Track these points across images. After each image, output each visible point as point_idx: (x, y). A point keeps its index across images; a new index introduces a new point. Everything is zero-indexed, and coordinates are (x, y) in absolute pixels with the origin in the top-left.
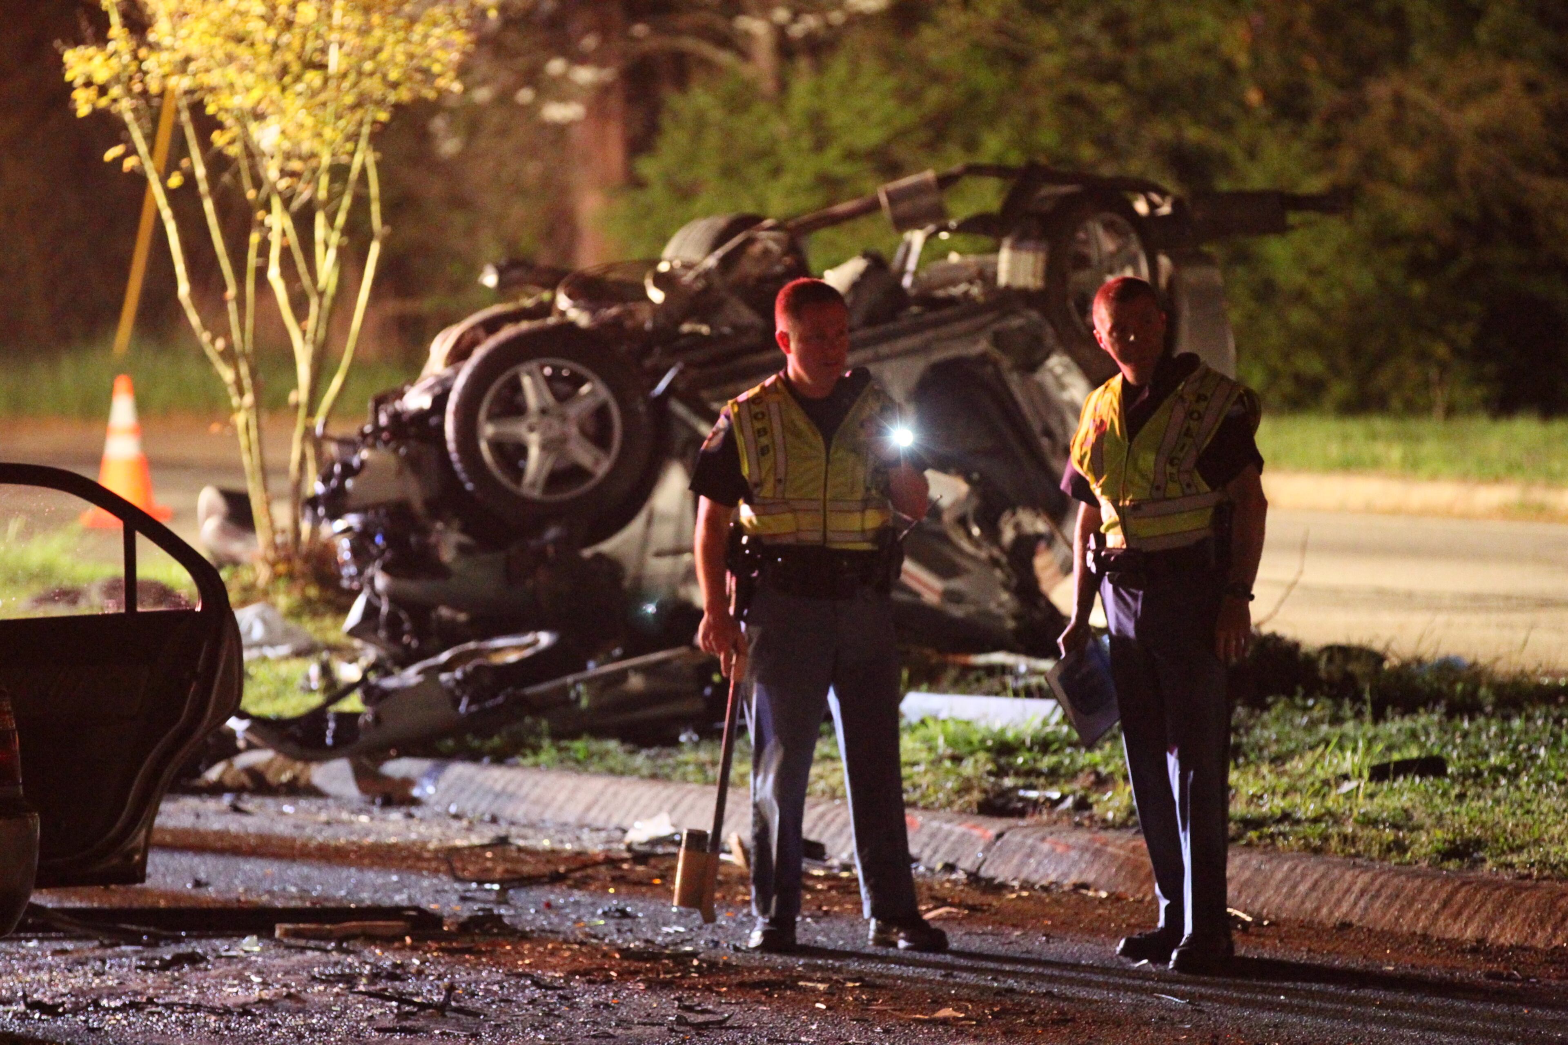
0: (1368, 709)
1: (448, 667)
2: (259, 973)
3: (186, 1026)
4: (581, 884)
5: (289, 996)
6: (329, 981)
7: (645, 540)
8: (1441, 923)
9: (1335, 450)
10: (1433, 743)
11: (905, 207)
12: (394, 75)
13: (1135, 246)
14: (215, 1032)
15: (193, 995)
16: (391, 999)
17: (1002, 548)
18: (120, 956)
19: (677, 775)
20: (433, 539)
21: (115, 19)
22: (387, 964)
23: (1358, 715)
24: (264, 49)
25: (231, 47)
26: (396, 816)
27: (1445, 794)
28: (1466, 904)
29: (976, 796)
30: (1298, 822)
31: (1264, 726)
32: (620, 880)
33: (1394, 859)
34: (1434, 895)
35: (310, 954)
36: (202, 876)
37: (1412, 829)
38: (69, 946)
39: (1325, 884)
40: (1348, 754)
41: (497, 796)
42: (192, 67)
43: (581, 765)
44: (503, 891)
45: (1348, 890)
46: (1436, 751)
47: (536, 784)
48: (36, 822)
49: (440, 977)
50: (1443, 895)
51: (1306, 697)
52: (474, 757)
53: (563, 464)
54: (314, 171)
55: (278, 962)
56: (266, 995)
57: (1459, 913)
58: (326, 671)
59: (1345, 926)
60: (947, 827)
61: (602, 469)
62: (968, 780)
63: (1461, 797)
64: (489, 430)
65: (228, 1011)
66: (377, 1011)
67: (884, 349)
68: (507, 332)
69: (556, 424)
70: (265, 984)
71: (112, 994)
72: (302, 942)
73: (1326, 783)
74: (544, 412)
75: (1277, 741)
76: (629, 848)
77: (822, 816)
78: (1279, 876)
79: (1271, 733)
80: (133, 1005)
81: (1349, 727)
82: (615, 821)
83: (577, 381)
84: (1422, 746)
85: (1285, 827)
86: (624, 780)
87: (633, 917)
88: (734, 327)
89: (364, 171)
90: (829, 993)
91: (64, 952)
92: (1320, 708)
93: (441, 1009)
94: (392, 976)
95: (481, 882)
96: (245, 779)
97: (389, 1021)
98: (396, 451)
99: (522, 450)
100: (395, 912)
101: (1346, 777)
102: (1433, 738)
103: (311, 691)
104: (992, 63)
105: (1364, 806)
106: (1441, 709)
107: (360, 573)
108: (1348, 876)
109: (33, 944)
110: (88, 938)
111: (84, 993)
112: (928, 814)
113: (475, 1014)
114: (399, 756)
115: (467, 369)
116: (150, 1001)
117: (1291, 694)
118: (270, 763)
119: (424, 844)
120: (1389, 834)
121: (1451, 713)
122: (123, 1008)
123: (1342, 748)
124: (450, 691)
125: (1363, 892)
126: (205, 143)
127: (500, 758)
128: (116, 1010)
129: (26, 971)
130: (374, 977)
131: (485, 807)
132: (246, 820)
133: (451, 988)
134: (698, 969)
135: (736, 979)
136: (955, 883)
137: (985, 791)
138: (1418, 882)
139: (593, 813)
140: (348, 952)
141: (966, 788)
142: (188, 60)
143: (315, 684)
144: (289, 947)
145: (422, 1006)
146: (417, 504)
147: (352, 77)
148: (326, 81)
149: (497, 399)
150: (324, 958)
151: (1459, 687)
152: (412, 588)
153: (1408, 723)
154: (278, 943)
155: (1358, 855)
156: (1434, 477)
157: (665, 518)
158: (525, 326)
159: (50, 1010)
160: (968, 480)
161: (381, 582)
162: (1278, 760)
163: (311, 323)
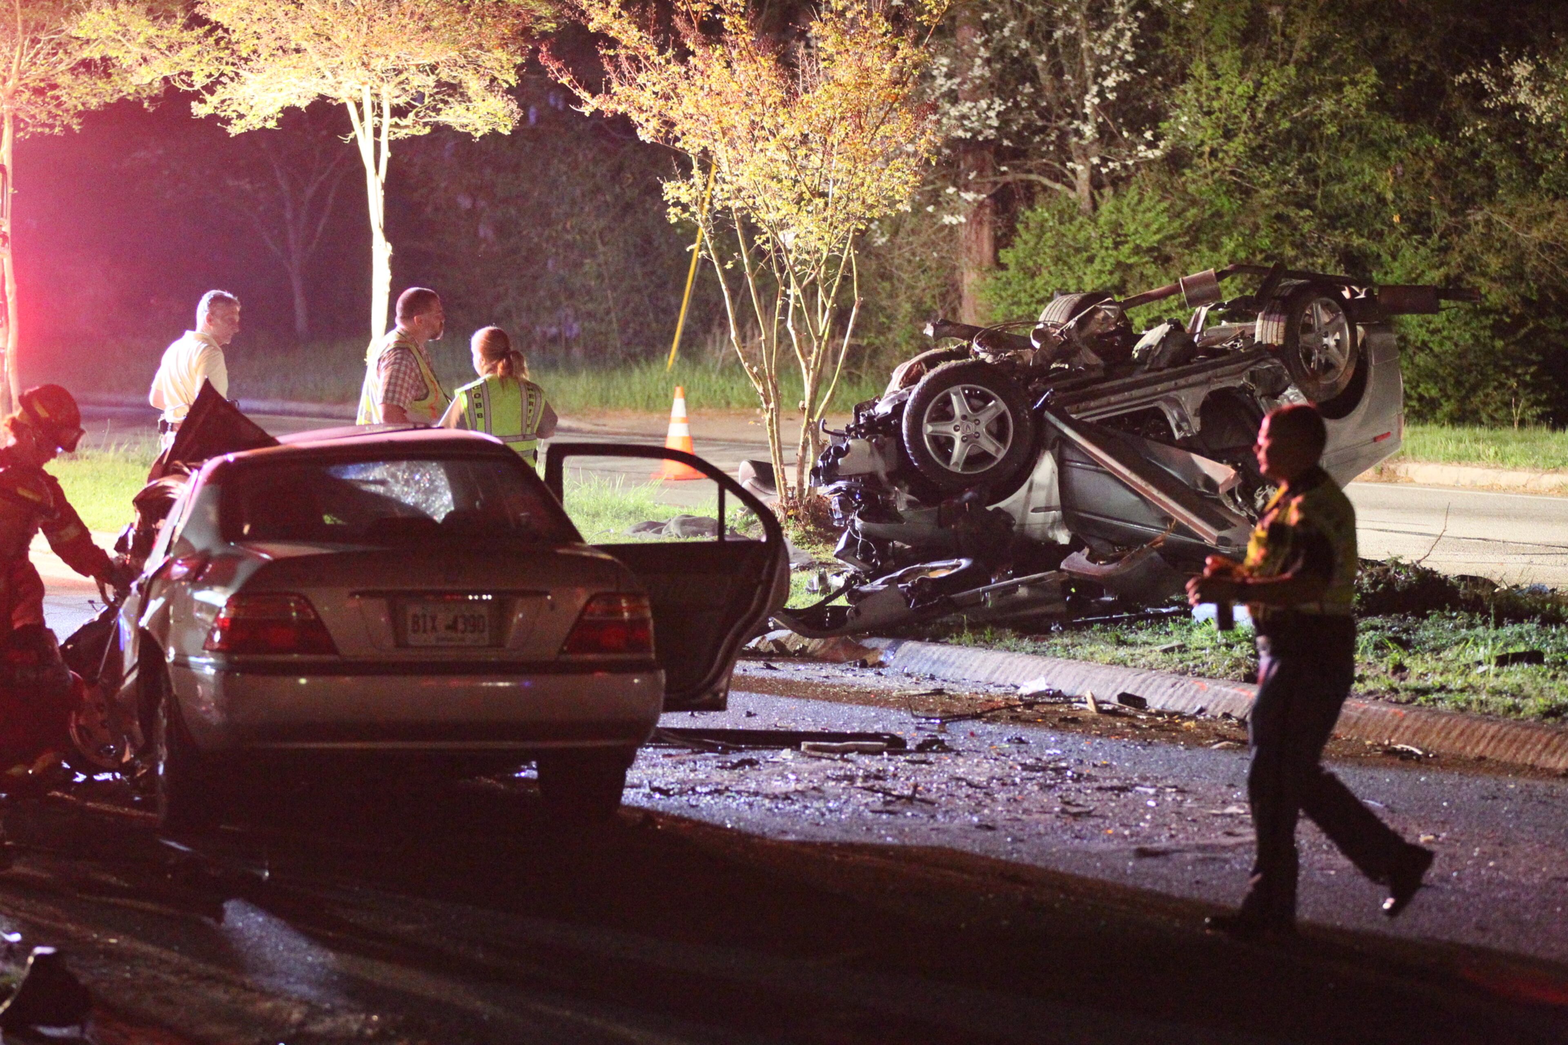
0: (1492, 620)
1: (901, 579)
2: (793, 773)
3: (751, 805)
4: (992, 720)
5: (814, 788)
6: (838, 779)
7: (1027, 501)
8: (1543, 757)
9: (1452, 448)
10: (1534, 642)
11: (1195, 291)
12: (870, 201)
13: (1342, 319)
14: (770, 810)
15: (753, 786)
16: (878, 791)
17: (1255, 511)
18: (706, 759)
19: (1050, 653)
20: (892, 498)
21: (695, 164)
22: (873, 770)
23: (1485, 623)
24: (787, 183)
25: (768, 182)
26: (870, 673)
27: (1543, 675)
28: (1559, 747)
29: (1243, 670)
30: (1451, 691)
31: (1425, 628)
32: (1016, 719)
33: (1513, 716)
34: (1539, 741)
35: (824, 761)
36: (751, 709)
37: (1524, 698)
38: (672, 751)
39: (1469, 731)
40: (1482, 649)
41: (934, 663)
42: (743, 194)
43: (988, 645)
44: (943, 724)
45: (1484, 736)
46: (1536, 647)
47: (959, 656)
48: (662, 675)
49: (908, 779)
50: (1544, 740)
51: (1451, 611)
52: (919, 638)
53: (976, 451)
54: (818, 261)
55: (804, 766)
56: (800, 787)
57: (1555, 752)
58: (822, 579)
59: (1481, 758)
60: (1224, 690)
61: (1000, 456)
62: (1238, 659)
63: (1554, 677)
64: (929, 429)
65: (775, 797)
66: (870, 800)
67: (1182, 382)
68: (943, 366)
69: (972, 425)
70: (798, 780)
71: (703, 783)
72: (818, 754)
73: (1467, 666)
74: (964, 417)
75: (1434, 639)
76: (1021, 698)
77: (1144, 681)
78: (1439, 726)
79: (1430, 633)
80: (717, 791)
81: (1480, 630)
82: (1010, 680)
83: (987, 399)
84: (1527, 644)
85: (1442, 695)
86: (1016, 655)
87: (1027, 743)
88: (1086, 366)
89: (849, 262)
90: (1156, 795)
91: (670, 756)
92: (1462, 618)
93: (910, 799)
94: (877, 778)
95: (928, 718)
96: (772, 647)
97: (878, 806)
98: (869, 440)
99: (950, 442)
100: (876, 736)
101: (1480, 663)
102: (1534, 638)
103: (814, 592)
104: (1229, 193)
105: (1492, 682)
106: (1537, 620)
107: (845, 518)
108: (1484, 727)
109: (651, 750)
110: (684, 747)
111: (685, 783)
112: (1213, 681)
113: (932, 803)
114: (871, 636)
115: (916, 389)
116: (727, 789)
117: (1442, 609)
118: (788, 638)
119: (890, 693)
120: (1509, 701)
121: (1544, 623)
122: (710, 793)
123: (1476, 644)
124: (903, 594)
125: (1493, 737)
126: (750, 243)
127: (936, 639)
128: (706, 794)
129: (648, 767)
130: (866, 778)
131: (926, 669)
132: (775, 674)
133: (916, 786)
134: (1072, 778)
135: (1096, 785)
136: (1231, 725)
137: (1249, 667)
138: (1528, 732)
139: (996, 675)
140: (847, 761)
141: (1237, 664)
142: (740, 190)
143: (817, 586)
144: (810, 757)
145: (899, 797)
146: (882, 475)
147: (843, 202)
148: (826, 204)
149: (935, 409)
150: (833, 764)
151: (1548, 606)
152: (878, 528)
153: (1517, 628)
154: (804, 754)
155: (1489, 713)
156: (1515, 467)
157: (1041, 487)
158: (953, 362)
159: (665, 792)
160: (1235, 467)
161: (859, 523)
162: (1437, 650)
163: (813, 358)
